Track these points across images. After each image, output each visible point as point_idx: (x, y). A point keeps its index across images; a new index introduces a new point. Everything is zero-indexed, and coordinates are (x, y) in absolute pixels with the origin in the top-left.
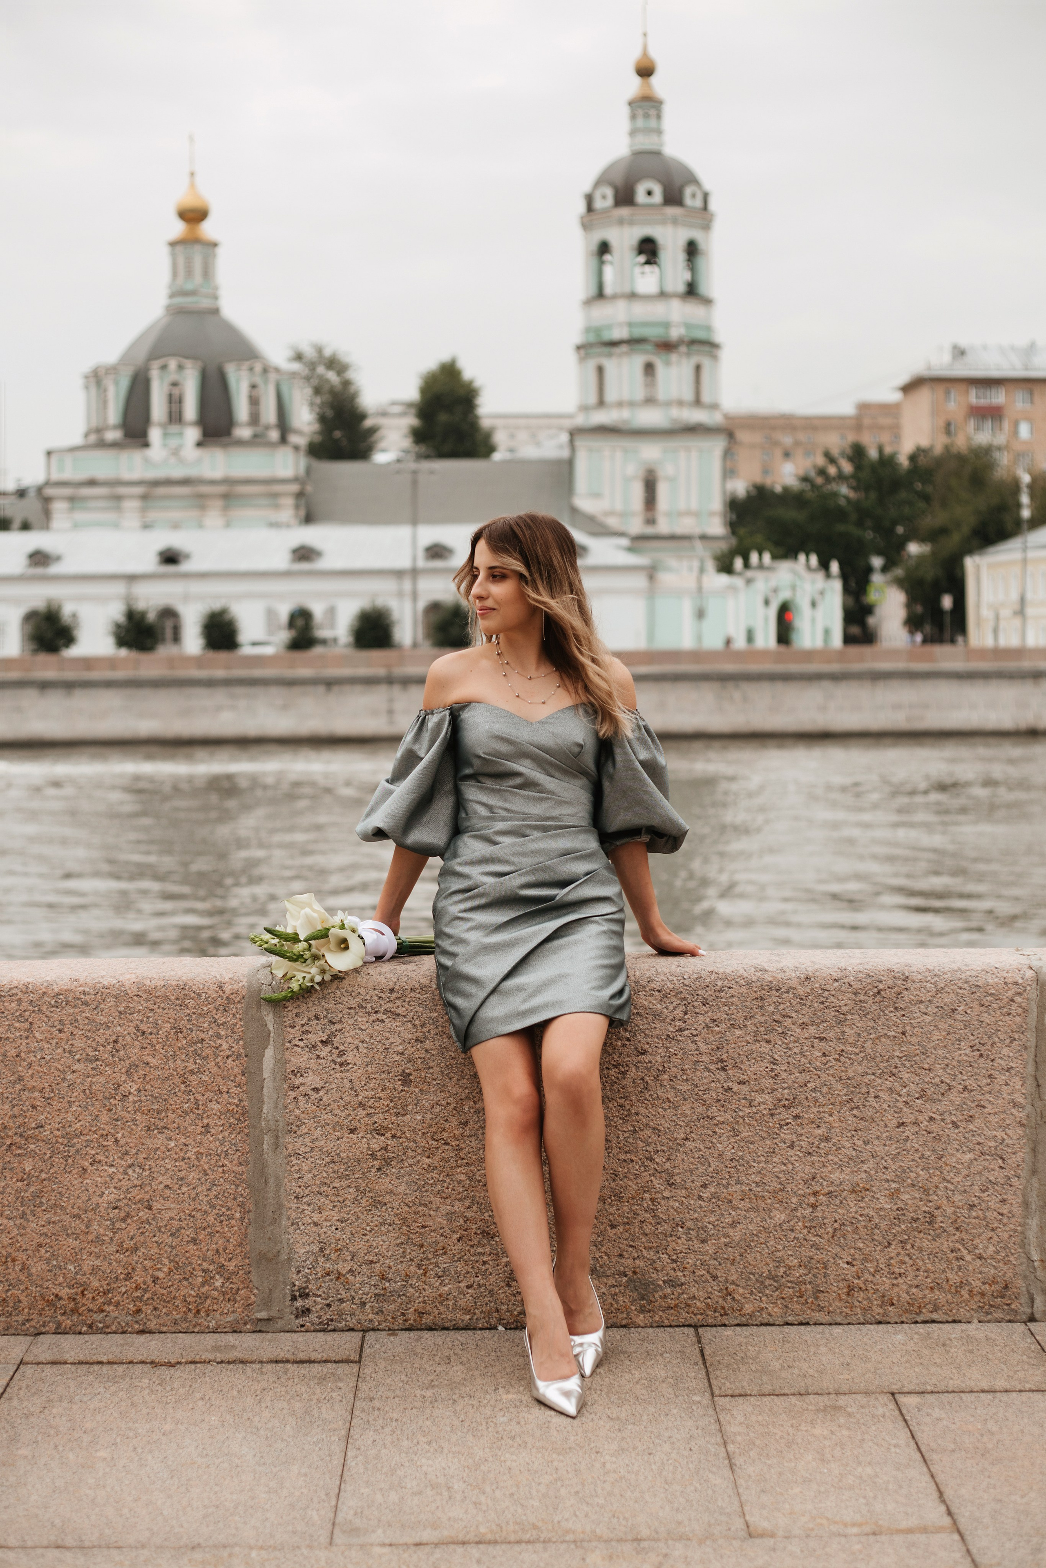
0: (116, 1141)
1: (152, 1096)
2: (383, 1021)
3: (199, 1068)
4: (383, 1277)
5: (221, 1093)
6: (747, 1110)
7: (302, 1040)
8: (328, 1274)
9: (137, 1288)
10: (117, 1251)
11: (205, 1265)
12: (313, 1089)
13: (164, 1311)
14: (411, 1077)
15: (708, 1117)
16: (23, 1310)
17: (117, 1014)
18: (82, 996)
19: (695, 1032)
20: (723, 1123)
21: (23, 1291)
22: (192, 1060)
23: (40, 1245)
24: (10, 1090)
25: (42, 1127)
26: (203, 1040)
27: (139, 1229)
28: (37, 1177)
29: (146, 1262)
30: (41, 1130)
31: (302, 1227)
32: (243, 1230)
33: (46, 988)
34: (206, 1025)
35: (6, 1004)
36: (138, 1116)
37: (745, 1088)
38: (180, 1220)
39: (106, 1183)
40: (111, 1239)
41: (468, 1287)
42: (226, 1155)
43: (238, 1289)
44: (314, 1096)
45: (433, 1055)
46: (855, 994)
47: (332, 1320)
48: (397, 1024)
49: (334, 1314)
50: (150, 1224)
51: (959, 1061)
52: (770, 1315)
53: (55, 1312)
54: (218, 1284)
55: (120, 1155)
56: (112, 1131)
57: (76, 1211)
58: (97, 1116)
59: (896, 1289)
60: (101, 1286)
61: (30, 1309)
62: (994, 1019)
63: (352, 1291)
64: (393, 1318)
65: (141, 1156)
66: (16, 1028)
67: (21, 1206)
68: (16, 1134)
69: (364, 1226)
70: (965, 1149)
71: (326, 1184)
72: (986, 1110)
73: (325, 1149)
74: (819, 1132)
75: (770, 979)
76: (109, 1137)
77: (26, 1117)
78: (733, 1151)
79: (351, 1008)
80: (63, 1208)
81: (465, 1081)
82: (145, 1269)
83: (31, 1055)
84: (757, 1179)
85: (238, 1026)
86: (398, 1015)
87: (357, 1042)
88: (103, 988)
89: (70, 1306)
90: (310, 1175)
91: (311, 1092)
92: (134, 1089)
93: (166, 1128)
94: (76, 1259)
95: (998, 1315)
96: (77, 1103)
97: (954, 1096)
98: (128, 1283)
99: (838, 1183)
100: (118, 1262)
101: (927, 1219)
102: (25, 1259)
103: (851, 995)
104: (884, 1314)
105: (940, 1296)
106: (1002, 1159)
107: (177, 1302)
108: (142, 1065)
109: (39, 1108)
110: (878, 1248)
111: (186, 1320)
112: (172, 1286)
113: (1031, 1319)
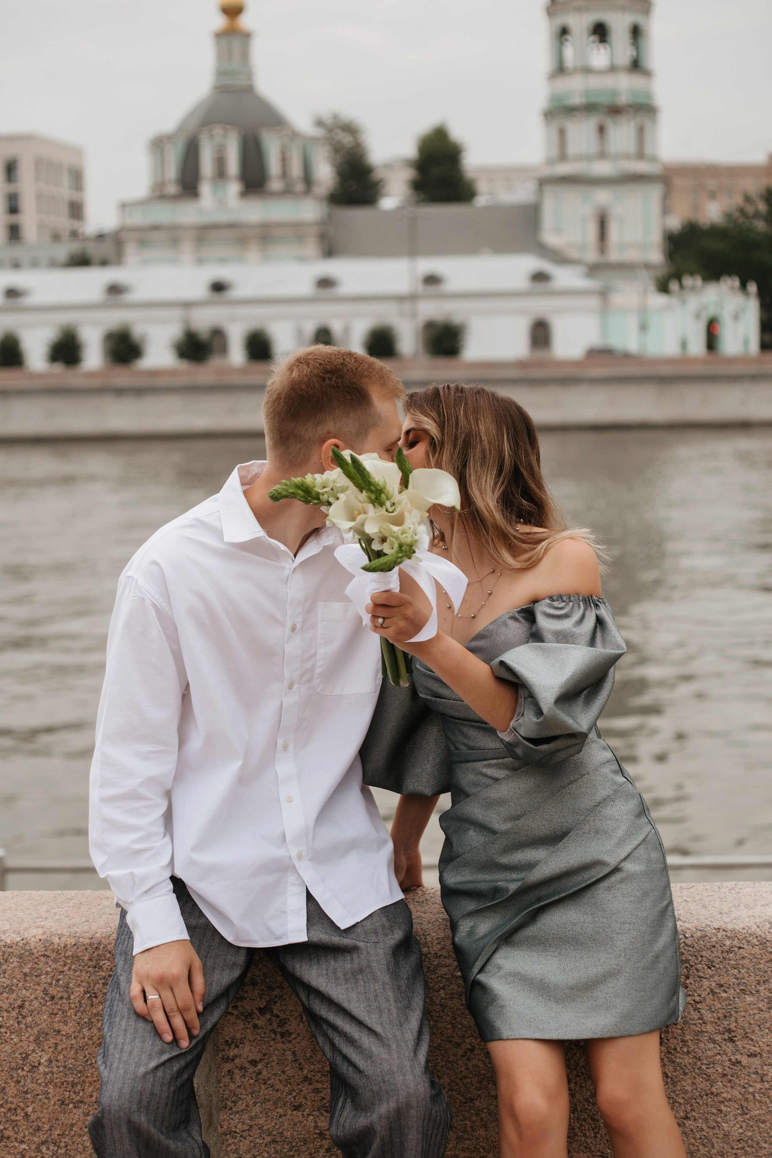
0: (27, 1115)
1: (65, 1067)
6: (758, 1086)
12: (251, 1062)
15: (712, 1093)
17: (22, 976)
19: (697, 999)
20: (730, 1100)
36: (51, 1089)
37: (756, 1062)
44: (251, 1069)
55: (31, 1130)
56: (22, 1105)
73: (265, 1128)
76: (19, 1111)
78: (741, 1131)
88: (5, 946)
91: (247, 1065)
92: (44, 1059)
93: (81, 1102)
108: (52, 1032)
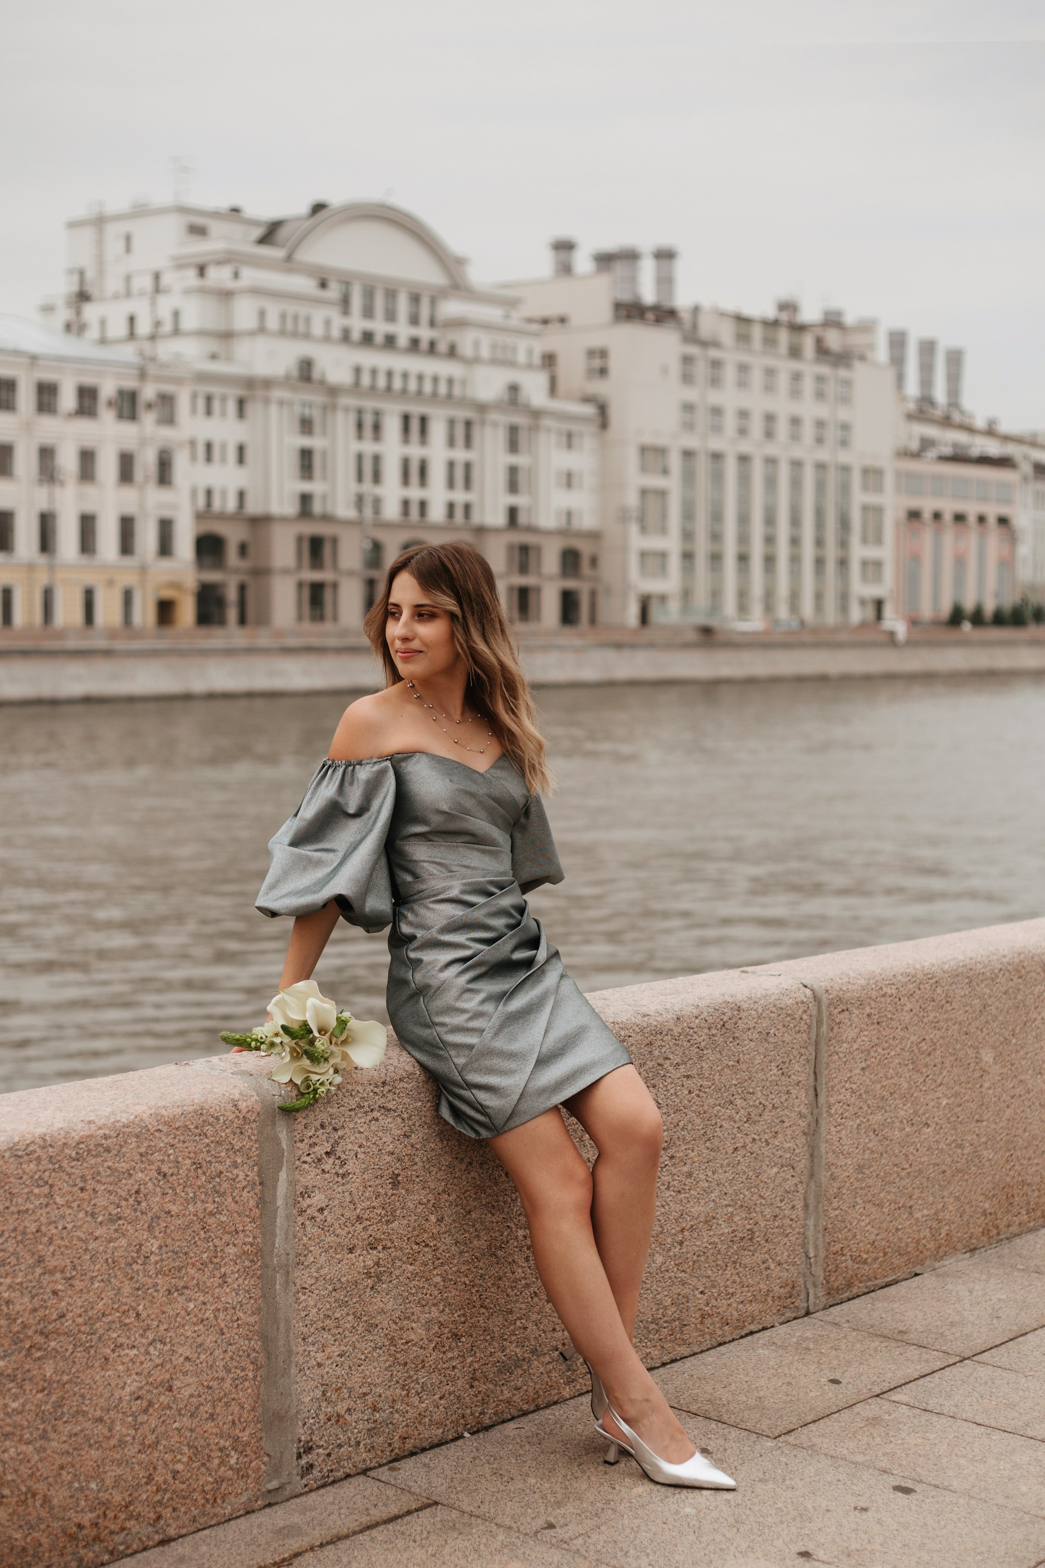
0: (138, 1315)
1: (173, 1251)
2: (377, 1120)
3: (218, 1208)
4: (375, 1409)
5: (237, 1233)
7: (309, 1155)
8: (329, 1420)
9: (158, 1490)
10: (139, 1451)
11: (222, 1443)
12: (319, 1210)
13: (183, 1509)
14: (400, 1178)
16: (43, 1555)
17: (139, 1157)
18: (104, 1141)
21: (44, 1531)
22: (210, 1199)
24: (29, 1277)
25: (63, 1316)
26: (221, 1172)
27: (159, 1418)
28: (58, 1382)
29: (167, 1456)
30: (63, 1320)
31: (308, 1372)
32: (256, 1391)
33: (65, 1138)
34: (223, 1154)
35: (25, 1166)
36: (160, 1280)
38: (199, 1396)
39: (128, 1370)
40: (134, 1438)
41: (441, 1398)
42: (241, 1306)
43: (251, 1462)
44: (320, 1217)
45: (417, 1149)
46: (709, 1029)
47: (332, 1471)
48: (389, 1120)
49: (333, 1464)
50: (170, 1408)
51: (770, 1082)
52: (652, 1359)
53: (77, 1546)
54: (233, 1461)
55: (141, 1332)
56: (133, 1304)
57: (98, 1413)
58: (119, 1289)
59: (731, 1309)
60: (124, 1499)
61: (50, 1551)
62: (791, 1038)
63: (349, 1432)
64: (382, 1451)
65: (162, 1328)
66: (35, 1195)
67: (41, 1424)
68: (36, 1332)
69: (359, 1356)
70: (773, 1164)
71: (328, 1316)
72: (785, 1125)
73: (328, 1277)
74: (685, 1169)
75: (655, 1023)
76: (131, 1312)
77: (46, 1308)
79: (350, 1110)
80: (85, 1414)
81: (442, 1173)
82: (166, 1464)
83: (52, 1227)
85: (254, 1149)
86: (389, 1110)
87: (356, 1148)
88: (124, 1126)
89: (93, 1534)
90: (315, 1310)
92: (155, 1246)
93: (186, 1287)
94: (98, 1474)
95: (789, 1314)
96: (99, 1278)
97: (767, 1116)
98: (149, 1487)
99: (696, 1216)
100: (140, 1463)
101: (750, 1237)
102: (46, 1490)
103: (706, 1030)
104: (723, 1336)
105: (754, 1308)
106: (793, 1168)
107: (195, 1495)
108: (163, 1215)
109: (60, 1293)
110: (720, 1273)
111: (204, 1515)
112: (191, 1477)
113: (808, 1313)
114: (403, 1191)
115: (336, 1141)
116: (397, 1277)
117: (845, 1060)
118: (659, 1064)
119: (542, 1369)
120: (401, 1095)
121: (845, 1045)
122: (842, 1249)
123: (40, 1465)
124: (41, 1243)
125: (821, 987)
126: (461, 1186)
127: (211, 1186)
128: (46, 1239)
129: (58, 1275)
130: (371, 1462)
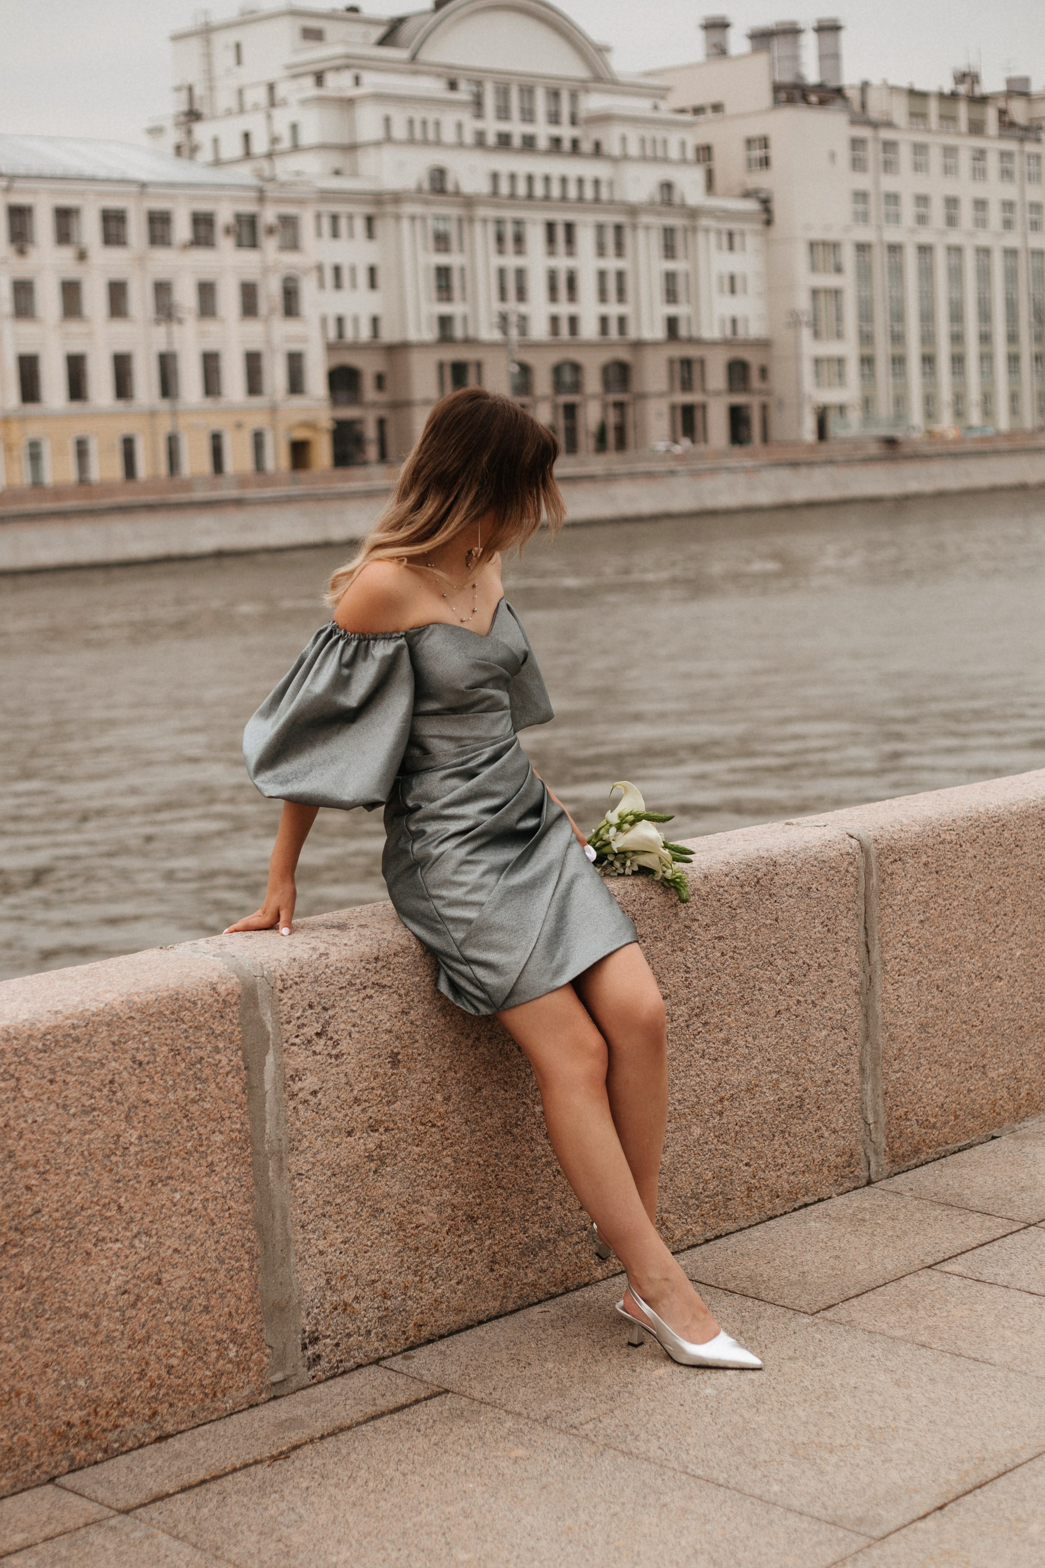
0: (120, 1208)
1: (154, 1141)
2: (371, 997)
3: (200, 1095)
4: (385, 1296)
5: (223, 1120)
7: (297, 1036)
8: (336, 1309)
9: (152, 1386)
10: (129, 1347)
11: (219, 1335)
12: (311, 1094)
13: (180, 1405)
14: (400, 1057)
16: (32, 1454)
17: (111, 1046)
18: (72, 1032)
21: (31, 1430)
22: (192, 1087)
23: (46, 1366)
25: (39, 1211)
26: (202, 1058)
27: (149, 1312)
28: (37, 1278)
29: (160, 1350)
30: (39, 1215)
31: (309, 1261)
32: (253, 1281)
33: (30, 1029)
34: (203, 1039)
36: (141, 1171)
38: (191, 1288)
39: (112, 1264)
40: (122, 1333)
41: (458, 1283)
42: (232, 1195)
43: (252, 1354)
44: (313, 1101)
45: (417, 1026)
46: (742, 887)
47: (341, 1361)
48: (384, 997)
49: (343, 1354)
50: (160, 1302)
51: (814, 940)
52: (694, 1236)
53: (67, 1445)
54: (232, 1354)
55: (124, 1224)
56: (114, 1196)
57: (83, 1309)
58: (98, 1182)
59: (780, 1181)
60: (115, 1396)
61: (39, 1451)
62: (835, 892)
63: (358, 1321)
64: (396, 1340)
65: (147, 1220)
66: (1, 1089)
67: (22, 1322)
68: (11, 1228)
69: (365, 1242)
70: (821, 1026)
71: (328, 1202)
72: (833, 984)
73: (326, 1162)
74: (721, 1035)
76: (112, 1205)
77: (20, 1203)
79: (341, 988)
80: (68, 1310)
81: (446, 1049)
82: (159, 1359)
83: (21, 1121)
84: (680, 1097)
85: (236, 1033)
86: (384, 987)
87: (349, 1027)
88: (93, 1015)
89: (84, 1432)
90: (314, 1197)
92: (135, 1137)
93: (171, 1178)
94: (86, 1371)
95: (847, 1184)
96: (76, 1171)
97: (813, 976)
98: (142, 1383)
99: (736, 1084)
100: (131, 1359)
101: (799, 1104)
102: (30, 1389)
103: (738, 888)
104: (774, 1209)
105: (808, 1178)
106: (845, 1030)
107: (193, 1390)
108: (141, 1105)
109: (34, 1188)
110: (767, 1143)
111: (203, 1409)
112: (187, 1371)
113: (869, 1182)
114: (405, 1070)
115: (326, 1021)
116: (403, 1159)
117: (900, 913)
118: (686, 926)
119: (569, 1250)
120: (397, 970)
121: (899, 897)
122: (906, 1113)
123: (23, 1364)
124: (10, 1138)
125: (869, 837)
126: (469, 1063)
127: (192, 1072)
128: (16, 1133)
129: (31, 1170)
130: (384, 1351)
